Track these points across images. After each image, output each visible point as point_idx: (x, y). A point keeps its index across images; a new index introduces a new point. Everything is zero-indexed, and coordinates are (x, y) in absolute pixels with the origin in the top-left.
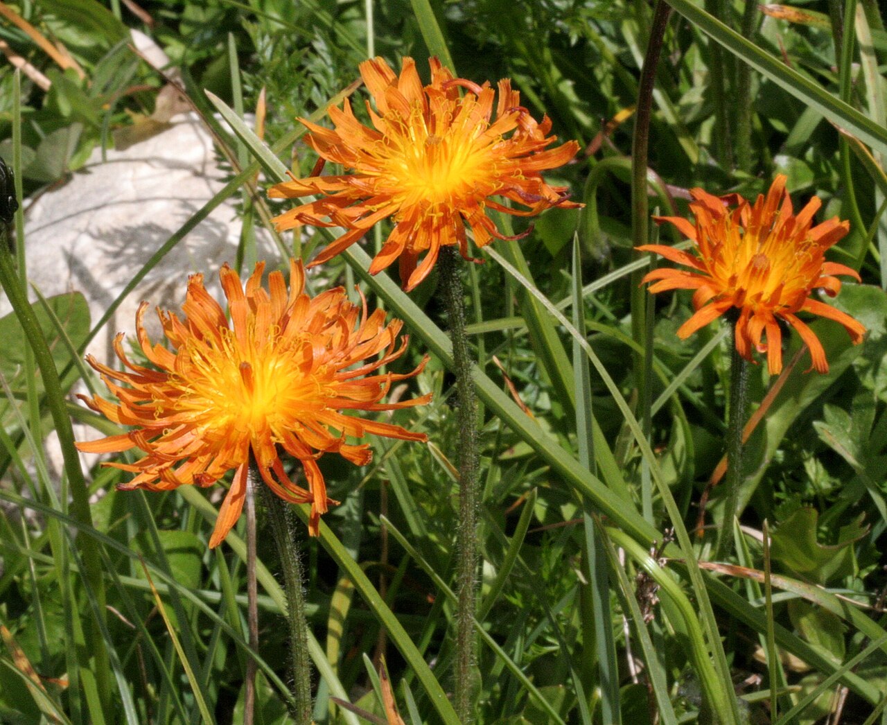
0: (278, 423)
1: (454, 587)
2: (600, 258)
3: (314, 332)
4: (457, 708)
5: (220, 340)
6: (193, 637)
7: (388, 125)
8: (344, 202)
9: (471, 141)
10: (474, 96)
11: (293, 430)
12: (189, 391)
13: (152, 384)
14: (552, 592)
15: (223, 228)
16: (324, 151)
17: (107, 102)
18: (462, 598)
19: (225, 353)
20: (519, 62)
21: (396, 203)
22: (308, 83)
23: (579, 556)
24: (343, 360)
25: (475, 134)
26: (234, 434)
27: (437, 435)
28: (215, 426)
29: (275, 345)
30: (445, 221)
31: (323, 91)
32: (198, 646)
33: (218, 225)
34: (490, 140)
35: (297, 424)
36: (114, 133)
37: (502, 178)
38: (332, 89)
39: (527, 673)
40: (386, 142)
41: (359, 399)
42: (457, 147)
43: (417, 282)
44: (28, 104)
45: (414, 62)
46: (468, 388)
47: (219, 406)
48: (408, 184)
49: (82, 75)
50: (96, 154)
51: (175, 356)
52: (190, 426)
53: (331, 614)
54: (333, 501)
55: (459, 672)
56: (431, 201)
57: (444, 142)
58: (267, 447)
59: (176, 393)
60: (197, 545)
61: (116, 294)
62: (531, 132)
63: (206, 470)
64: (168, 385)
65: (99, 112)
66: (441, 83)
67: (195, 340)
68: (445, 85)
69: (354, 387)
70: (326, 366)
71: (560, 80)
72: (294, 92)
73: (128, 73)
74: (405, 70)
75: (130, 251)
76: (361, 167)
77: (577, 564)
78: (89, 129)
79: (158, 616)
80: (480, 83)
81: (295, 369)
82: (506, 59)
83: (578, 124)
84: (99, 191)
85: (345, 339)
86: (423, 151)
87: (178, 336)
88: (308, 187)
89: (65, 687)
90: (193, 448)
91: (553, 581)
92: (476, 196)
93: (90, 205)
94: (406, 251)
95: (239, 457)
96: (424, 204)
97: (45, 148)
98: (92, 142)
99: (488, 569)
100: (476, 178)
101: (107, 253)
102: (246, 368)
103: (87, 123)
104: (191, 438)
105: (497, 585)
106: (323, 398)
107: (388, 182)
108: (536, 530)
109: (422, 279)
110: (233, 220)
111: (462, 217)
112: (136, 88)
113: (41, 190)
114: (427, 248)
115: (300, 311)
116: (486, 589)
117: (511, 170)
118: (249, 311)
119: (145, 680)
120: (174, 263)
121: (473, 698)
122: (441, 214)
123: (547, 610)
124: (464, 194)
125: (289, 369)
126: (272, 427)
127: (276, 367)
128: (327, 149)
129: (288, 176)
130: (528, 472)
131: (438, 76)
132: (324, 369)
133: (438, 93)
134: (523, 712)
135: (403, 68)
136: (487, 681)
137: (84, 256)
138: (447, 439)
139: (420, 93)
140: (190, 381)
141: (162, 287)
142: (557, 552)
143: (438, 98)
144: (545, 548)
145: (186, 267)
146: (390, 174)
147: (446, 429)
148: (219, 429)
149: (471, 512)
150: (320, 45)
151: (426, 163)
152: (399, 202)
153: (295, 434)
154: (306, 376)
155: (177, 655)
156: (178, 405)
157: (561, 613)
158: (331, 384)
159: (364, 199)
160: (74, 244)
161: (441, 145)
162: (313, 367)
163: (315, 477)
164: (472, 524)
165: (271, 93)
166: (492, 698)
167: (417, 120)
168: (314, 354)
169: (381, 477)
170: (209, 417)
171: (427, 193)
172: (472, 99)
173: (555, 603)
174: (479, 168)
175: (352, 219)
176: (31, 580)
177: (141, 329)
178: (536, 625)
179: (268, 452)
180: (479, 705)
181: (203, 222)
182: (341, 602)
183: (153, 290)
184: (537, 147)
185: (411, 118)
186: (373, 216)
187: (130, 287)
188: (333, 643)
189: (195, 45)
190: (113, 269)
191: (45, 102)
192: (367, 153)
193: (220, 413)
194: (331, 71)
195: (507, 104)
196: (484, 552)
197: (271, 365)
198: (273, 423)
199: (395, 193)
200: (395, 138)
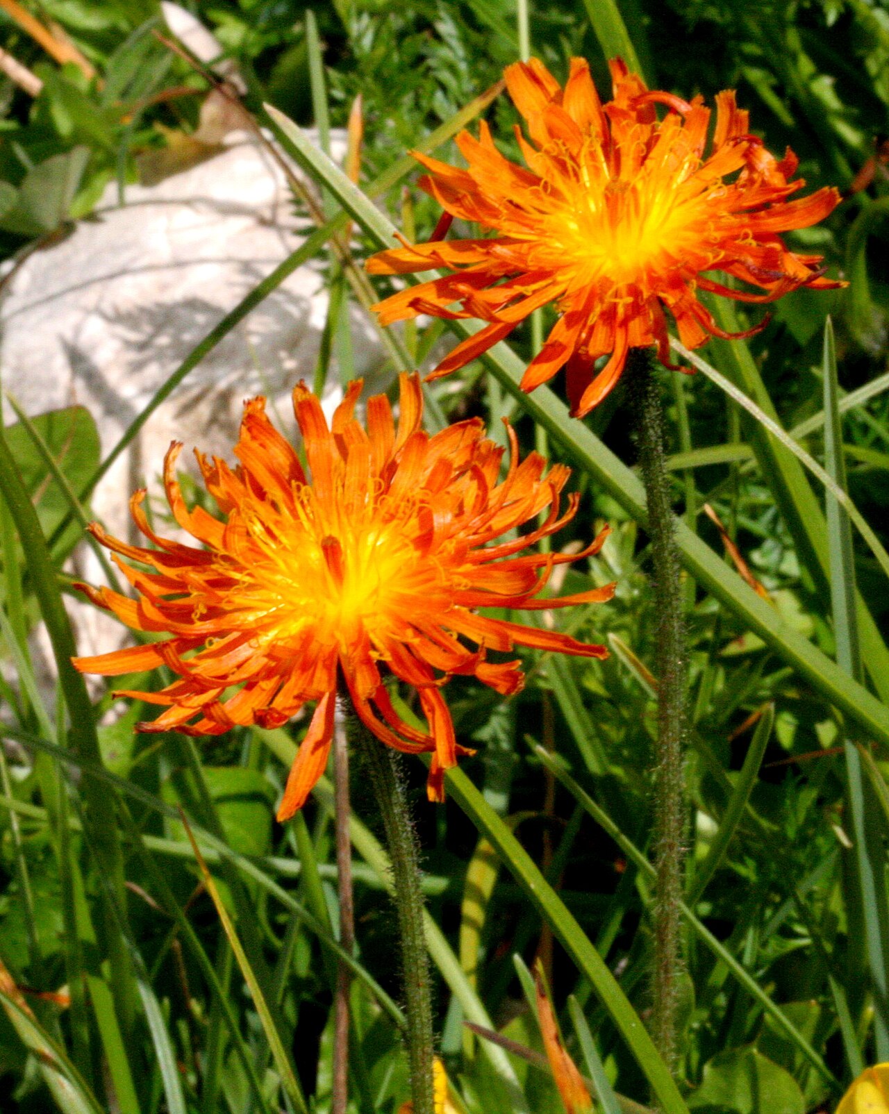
0: (380, 630)
1: (652, 857)
2: (874, 349)
3: (435, 489)
4: (657, 1040)
5: (292, 500)
6: (259, 929)
7: (549, 163)
8: (482, 280)
9: (674, 186)
10: (679, 118)
11: (405, 640)
12: (247, 579)
13: (190, 568)
14: (801, 857)
15: (303, 305)
16: (451, 202)
17: (128, 113)
18: (663, 873)
19: (301, 523)
20: (751, 49)
21: (562, 282)
22: (428, 85)
23: (839, 805)
24: (482, 530)
25: (681, 177)
26: (314, 647)
27: (627, 619)
28: (286, 634)
29: (375, 510)
30: (636, 309)
31: (451, 96)
32: (267, 940)
33: (295, 300)
34: (703, 185)
35: (410, 632)
36: (137, 161)
37: (722, 245)
38: (465, 95)
39: (762, 982)
40: (545, 188)
41: (504, 592)
42: (654, 197)
43: (594, 403)
44: (8, 117)
45: (587, 66)
46: (670, 559)
47: (291, 603)
48: (579, 254)
49: (88, 72)
50: (109, 192)
51: (222, 525)
52: (248, 635)
53: (467, 893)
54: (466, 750)
55: (659, 986)
56: (613, 278)
57: (634, 190)
58: (364, 667)
59: (224, 583)
60: (264, 789)
61: (141, 404)
62: (767, 174)
63: (271, 702)
64: (213, 570)
65: (116, 129)
66: (629, 98)
67: (254, 501)
68: (635, 101)
69: (496, 574)
70: (454, 541)
71: (813, 77)
72: (407, 100)
73: (159, 69)
74: (575, 77)
75: (163, 340)
76: (508, 228)
77: (835, 817)
78: (100, 156)
79: (205, 897)
80: (688, 98)
81: (406, 545)
82: (731, 44)
83: (841, 144)
84: (115, 249)
85: (483, 499)
86: (602, 203)
87: (228, 494)
88: (427, 257)
89: (66, 1005)
90: (253, 667)
91: (804, 840)
92: (684, 273)
93: (101, 271)
94: (576, 356)
95: (322, 681)
96: (605, 283)
97: (32, 185)
98: (105, 175)
99: (705, 822)
100: (683, 243)
101: (128, 344)
102: (332, 547)
103: (96, 145)
104: (251, 651)
105: (718, 844)
106: (449, 591)
107: (548, 250)
108: (776, 763)
109: (600, 398)
110: (317, 293)
111: (662, 302)
112: (171, 91)
113: (28, 248)
114: (609, 351)
115: (413, 457)
116: (703, 850)
117: (736, 232)
118: (336, 455)
119: (187, 993)
120: (229, 357)
121: (680, 1024)
122: (630, 300)
123: (793, 886)
124: (665, 269)
125: (398, 545)
126: (372, 636)
127: (378, 544)
128: (457, 200)
129: (396, 240)
130: (765, 674)
131: (623, 88)
132: (451, 546)
133: (624, 114)
134: (756, 1042)
135: (572, 74)
136: (703, 994)
137: (94, 347)
138: (642, 626)
139: (597, 113)
140: (247, 565)
141: (212, 396)
142: (808, 796)
143: (624, 123)
144: (790, 790)
145: (248, 365)
146: (551, 237)
147: (640, 610)
148: (291, 637)
149: (675, 746)
150: (447, 27)
151: (606, 221)
152: (565, 281)
153: (407, 646)
154: (423, 556)
155: (234, 959)
156: (229, 602)
157: (815, 888)
158: (462, 569)
159: (514, 275)
160: (78, 330)
161: (628, 194)
162: (434, 541)
163: (438, 712)
164: (677, 763)
165: (372, 102)
166: (712, 1018)
167: (592, 155)
168: (435, 524)
169: (542, 684)
170: (276, 619)
171: (608, 267)
172: (676, 123)
173: (807, 874)
174: (687, 228)
175: (495, 306)
176: (13, 842)
177: (171, 484)
178: (777, 907)
179: (366, 673)
180: (691, 1030)
181: (274, 296)
182: (481, 875)
183: (198, 400)
184: (774, 196)
185: (584, 151)
186: (526, 301)
187: (161, 395)
188: (470, 939)
189: (262, 24)
190: (137, 367)
191: (34, 114)
192: (518, 206)
193: (292, 614)
194: (463, 67)
195: (729, 131)
196: (699, 799)
197: (370, 539)
198: (374, 631)
199: (561, 267)
200: (559, 182)
